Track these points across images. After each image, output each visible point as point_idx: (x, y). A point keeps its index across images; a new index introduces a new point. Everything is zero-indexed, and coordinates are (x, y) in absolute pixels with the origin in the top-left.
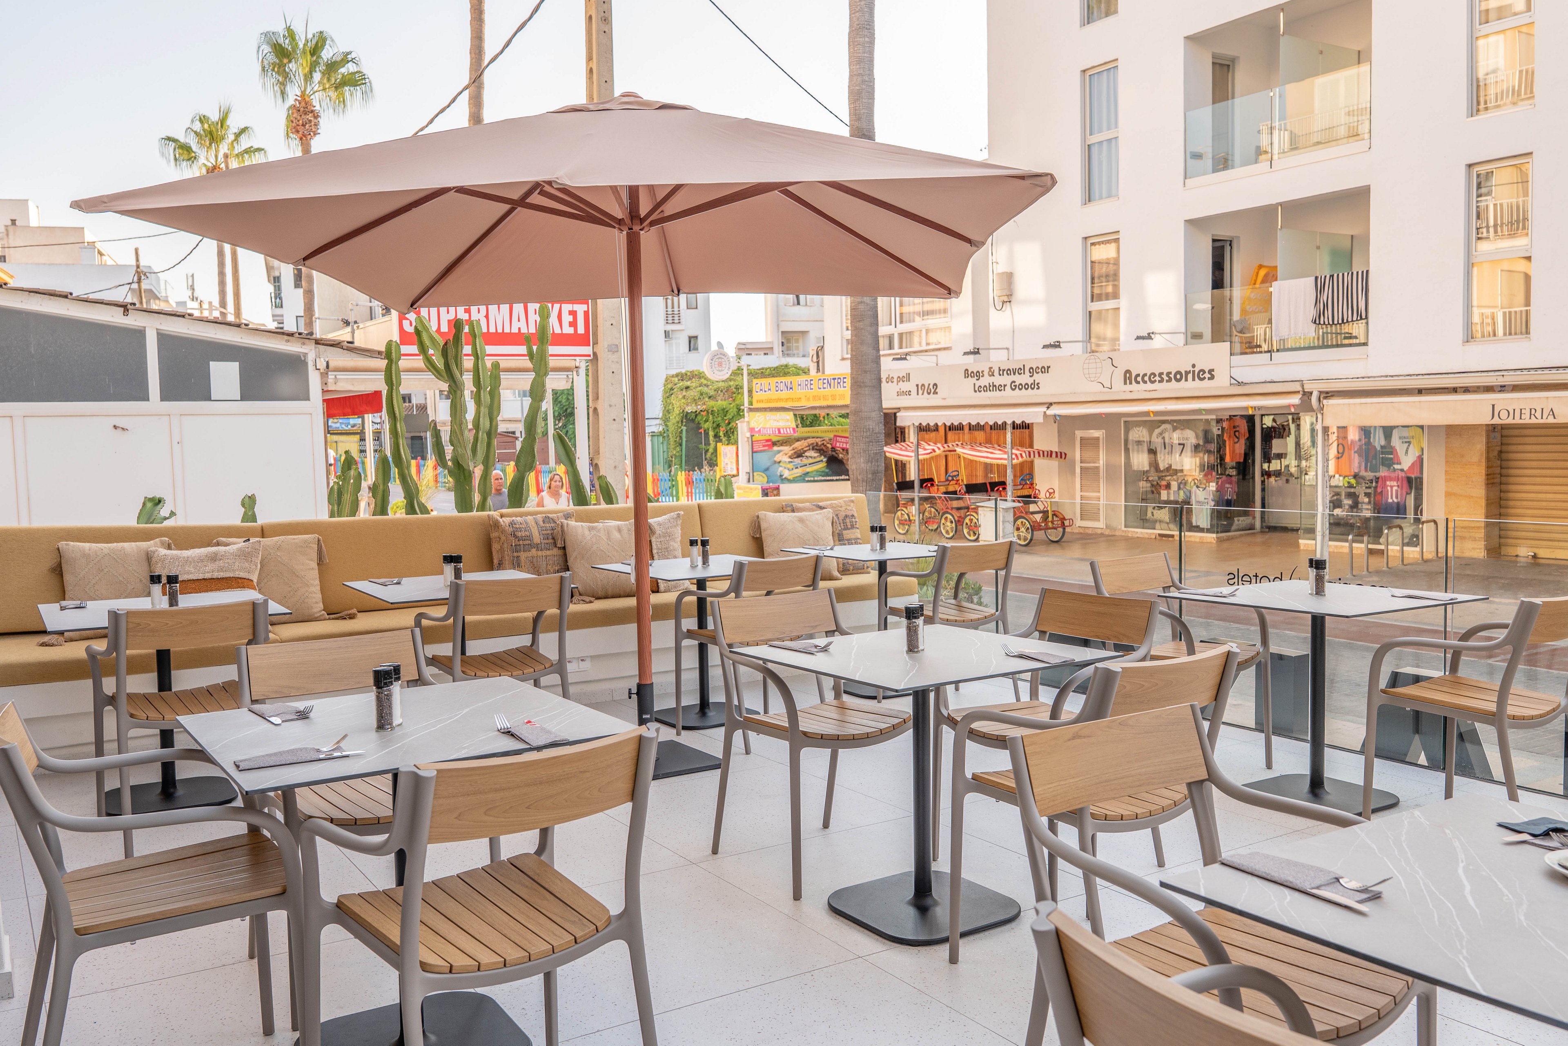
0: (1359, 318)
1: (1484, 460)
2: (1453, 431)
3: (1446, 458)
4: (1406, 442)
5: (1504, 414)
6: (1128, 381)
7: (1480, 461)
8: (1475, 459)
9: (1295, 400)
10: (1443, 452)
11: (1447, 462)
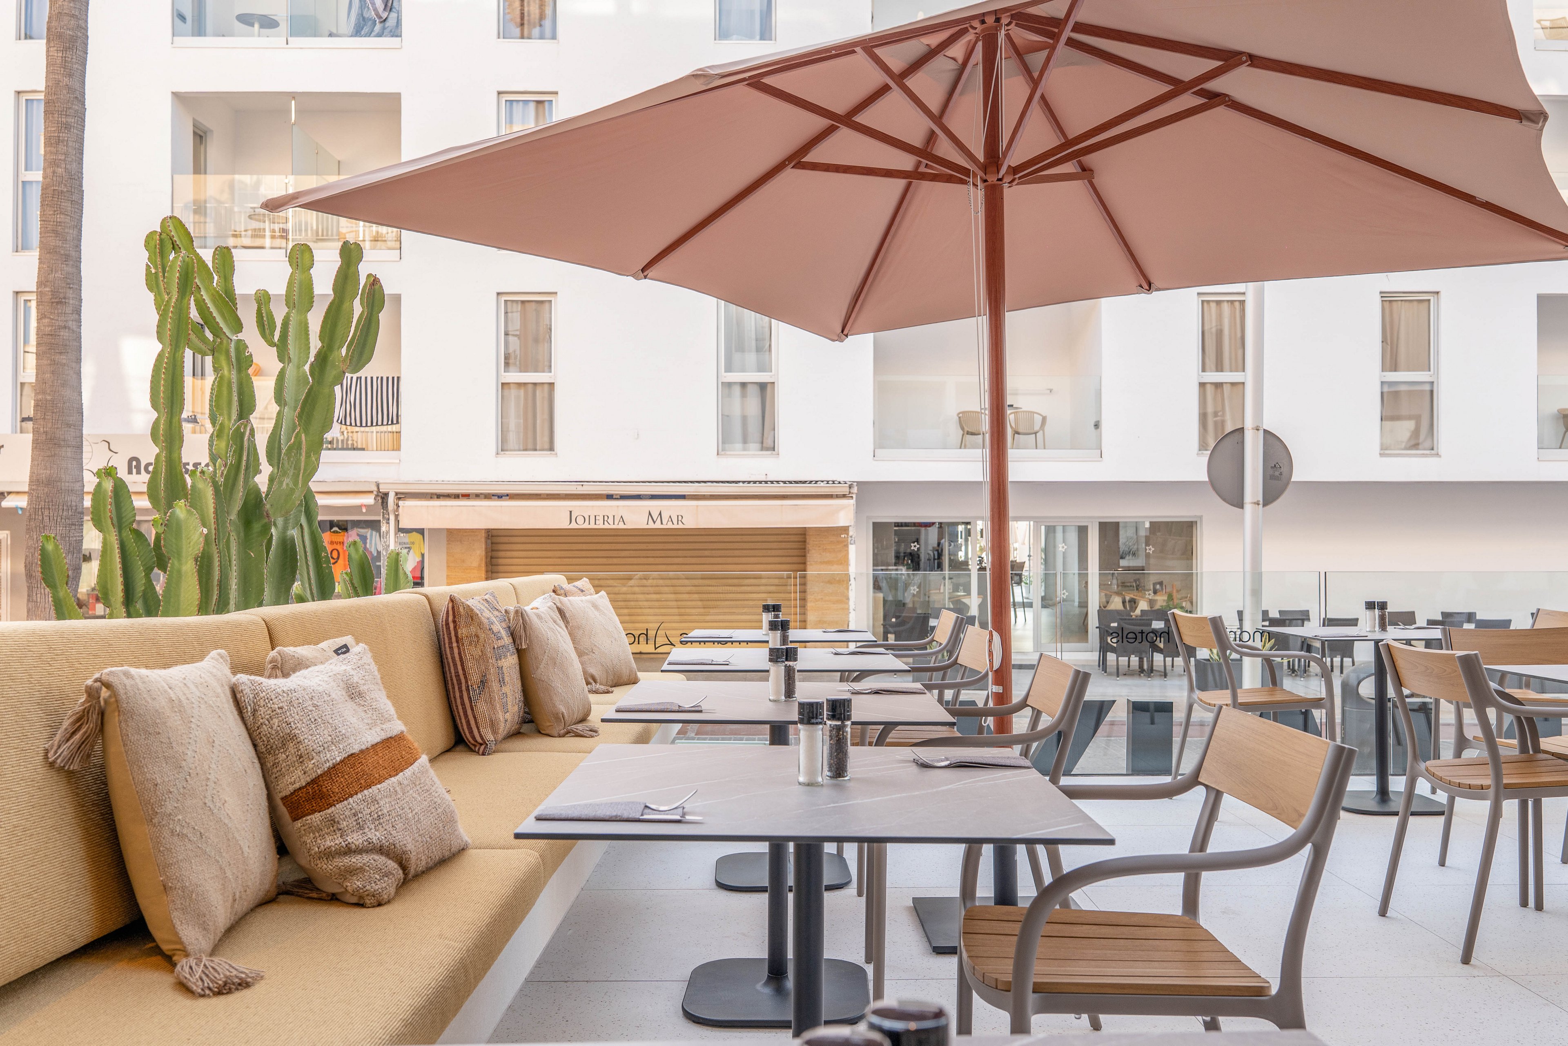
0: (390, 423)
1: (483, 565)
2: (454, 536)
3: (447, 563)
4: (406, 548)
5: (580, 520)
6: (134, 471)
7: (480, 566)
8: (475, 564)
9: (369, 500)
10: (444, 557)
11: (448, 567)
